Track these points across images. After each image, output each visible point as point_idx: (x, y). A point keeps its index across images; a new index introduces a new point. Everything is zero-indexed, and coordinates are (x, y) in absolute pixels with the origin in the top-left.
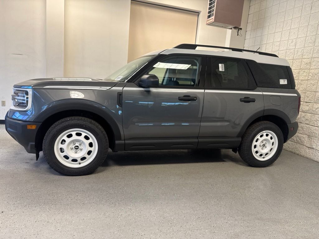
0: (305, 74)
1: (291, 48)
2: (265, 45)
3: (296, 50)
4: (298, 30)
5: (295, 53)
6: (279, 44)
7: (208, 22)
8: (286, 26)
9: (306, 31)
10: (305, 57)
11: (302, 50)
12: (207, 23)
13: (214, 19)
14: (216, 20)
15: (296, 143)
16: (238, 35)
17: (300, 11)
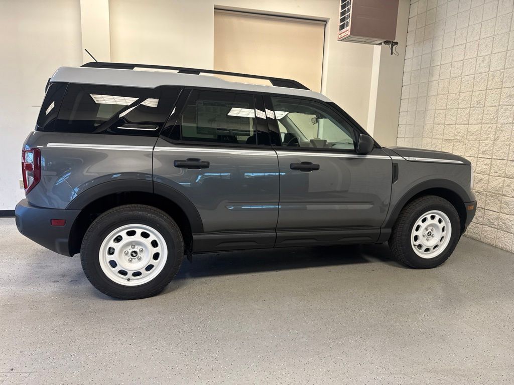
0: (508, 113)
1: (482, 70)
2: (439, 67)
3: (491, 74)
4: (493, 41)
5: (490, 79)
6: (462, 64)
7: (340, 36)
8: (471, 35)
9: (507, 41)
10: (508, 85)
11: (501, 74)
13: (350, 30)
14: (353, 33)
15: (498, 229)
16: (392, 54)
17: (495, 7)
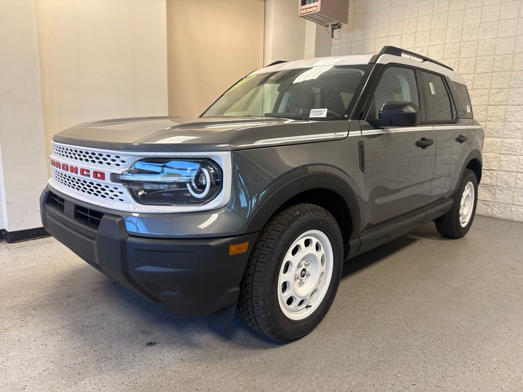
4: (431, 34)
8: (407, 27)
9: (444, 36)
12: (302, 12)
13: (319, 7)
14: (324, 9)
16: (333, 37)
